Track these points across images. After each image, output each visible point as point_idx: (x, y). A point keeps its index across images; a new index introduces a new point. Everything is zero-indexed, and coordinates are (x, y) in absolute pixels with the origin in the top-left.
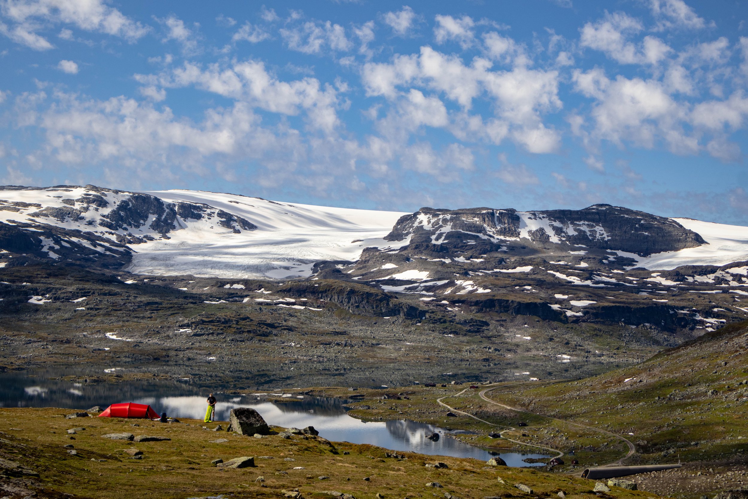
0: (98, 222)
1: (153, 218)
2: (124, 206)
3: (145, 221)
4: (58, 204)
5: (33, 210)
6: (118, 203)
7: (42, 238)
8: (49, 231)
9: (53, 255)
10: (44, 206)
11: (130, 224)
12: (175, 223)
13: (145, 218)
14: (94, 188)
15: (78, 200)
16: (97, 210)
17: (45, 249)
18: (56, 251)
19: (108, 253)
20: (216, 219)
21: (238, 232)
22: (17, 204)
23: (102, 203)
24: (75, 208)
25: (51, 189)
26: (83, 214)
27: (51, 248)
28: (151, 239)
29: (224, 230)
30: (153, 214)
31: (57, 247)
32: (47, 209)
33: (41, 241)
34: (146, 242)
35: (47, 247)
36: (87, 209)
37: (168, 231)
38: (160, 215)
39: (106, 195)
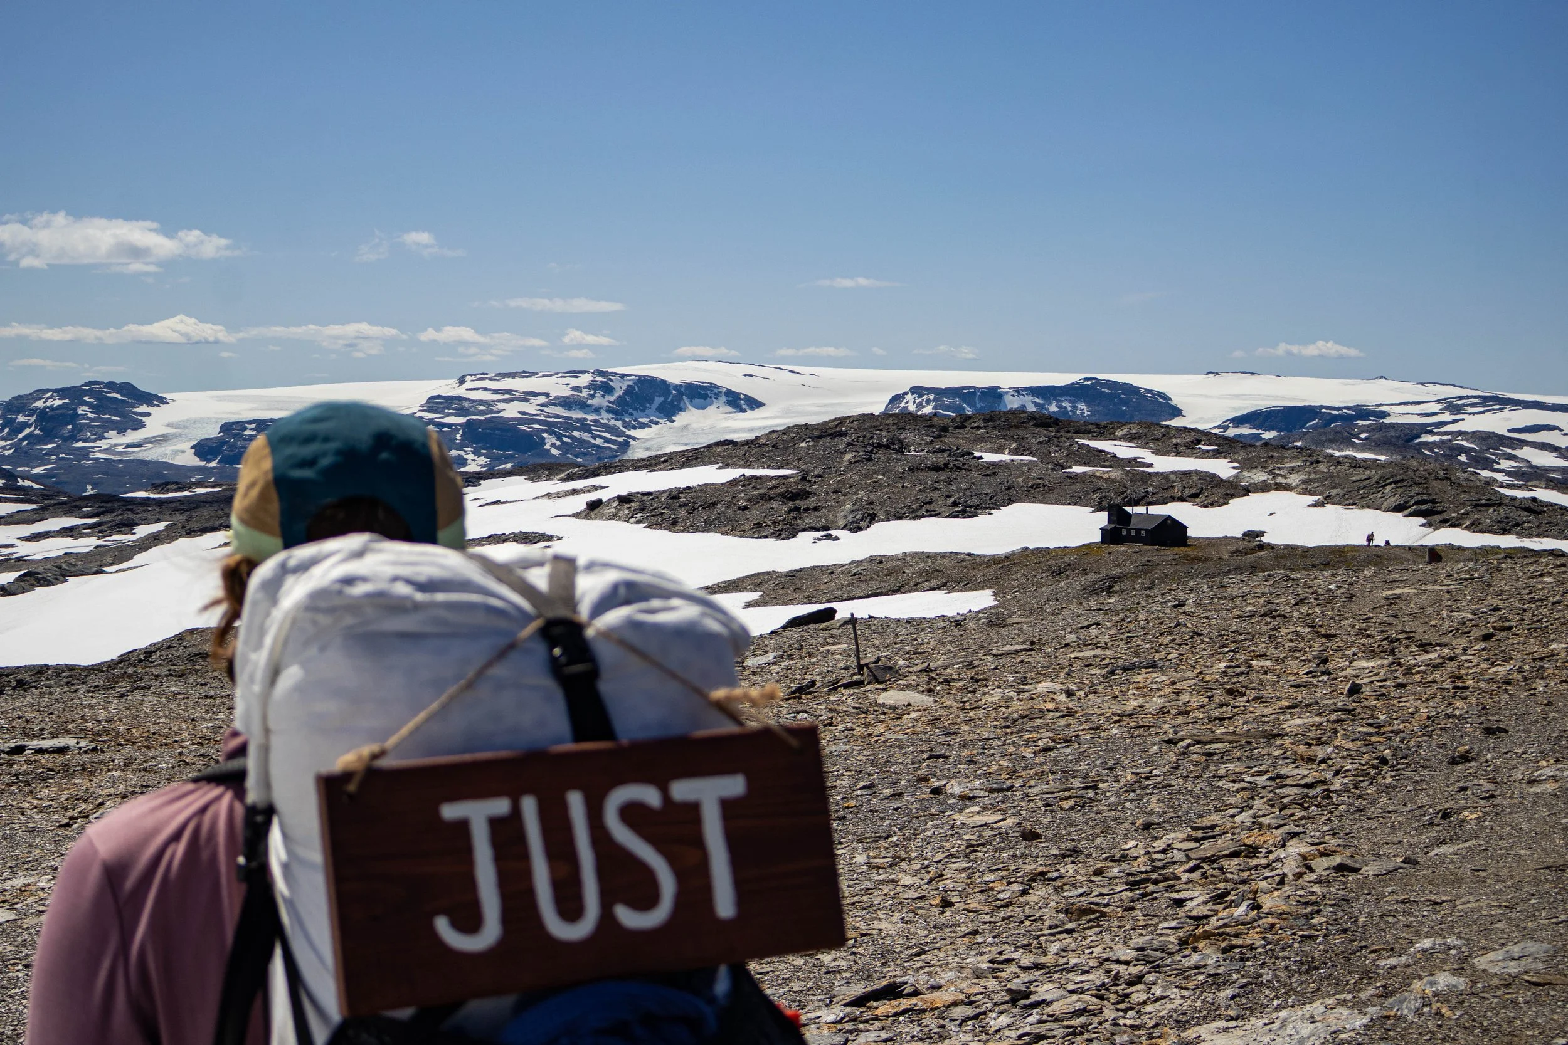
0: (605, 408)
1: (658, 400)
2: (629, 391)
3: (650, 404)
4: (566, 392)
5: (542, 399)
6: (624, 388)
7: (545, 435)
8: (551, 427)
9: (554, 452)
10: (553, 395)
11: (636, 409)
12: (681, 405)
13: (651, 401)
14: (599, 373)
15: (585, 387)
16: (603, 396)
17: (547, 447)
18: (557, 448)
19: (606, 445)
20: (723, 399)
21: (744, 411)
22: (527, 393)
23: (607, 389)
24: (582, 395)
25: (561, 375)
26: (589, 402)
27: (553, 445)
28: (657, 423)
29: (730, 409)
30: (659, 396)
31: (558, 443)
32: (557, 397)
33: (544, 439)
34: (650, 426)
35: (550, 444)
36: (593, 396)
37: (674, 414)
38: (666, 398)
39: (611, 380)
